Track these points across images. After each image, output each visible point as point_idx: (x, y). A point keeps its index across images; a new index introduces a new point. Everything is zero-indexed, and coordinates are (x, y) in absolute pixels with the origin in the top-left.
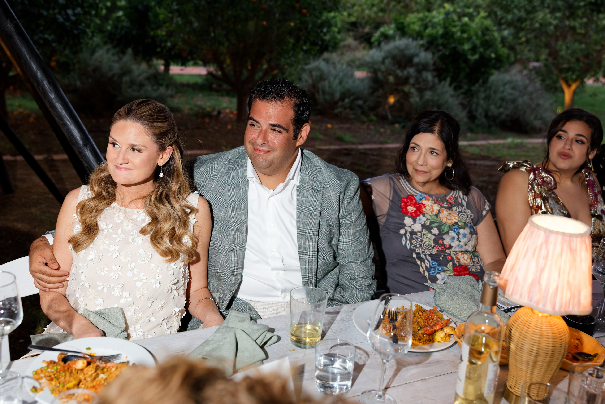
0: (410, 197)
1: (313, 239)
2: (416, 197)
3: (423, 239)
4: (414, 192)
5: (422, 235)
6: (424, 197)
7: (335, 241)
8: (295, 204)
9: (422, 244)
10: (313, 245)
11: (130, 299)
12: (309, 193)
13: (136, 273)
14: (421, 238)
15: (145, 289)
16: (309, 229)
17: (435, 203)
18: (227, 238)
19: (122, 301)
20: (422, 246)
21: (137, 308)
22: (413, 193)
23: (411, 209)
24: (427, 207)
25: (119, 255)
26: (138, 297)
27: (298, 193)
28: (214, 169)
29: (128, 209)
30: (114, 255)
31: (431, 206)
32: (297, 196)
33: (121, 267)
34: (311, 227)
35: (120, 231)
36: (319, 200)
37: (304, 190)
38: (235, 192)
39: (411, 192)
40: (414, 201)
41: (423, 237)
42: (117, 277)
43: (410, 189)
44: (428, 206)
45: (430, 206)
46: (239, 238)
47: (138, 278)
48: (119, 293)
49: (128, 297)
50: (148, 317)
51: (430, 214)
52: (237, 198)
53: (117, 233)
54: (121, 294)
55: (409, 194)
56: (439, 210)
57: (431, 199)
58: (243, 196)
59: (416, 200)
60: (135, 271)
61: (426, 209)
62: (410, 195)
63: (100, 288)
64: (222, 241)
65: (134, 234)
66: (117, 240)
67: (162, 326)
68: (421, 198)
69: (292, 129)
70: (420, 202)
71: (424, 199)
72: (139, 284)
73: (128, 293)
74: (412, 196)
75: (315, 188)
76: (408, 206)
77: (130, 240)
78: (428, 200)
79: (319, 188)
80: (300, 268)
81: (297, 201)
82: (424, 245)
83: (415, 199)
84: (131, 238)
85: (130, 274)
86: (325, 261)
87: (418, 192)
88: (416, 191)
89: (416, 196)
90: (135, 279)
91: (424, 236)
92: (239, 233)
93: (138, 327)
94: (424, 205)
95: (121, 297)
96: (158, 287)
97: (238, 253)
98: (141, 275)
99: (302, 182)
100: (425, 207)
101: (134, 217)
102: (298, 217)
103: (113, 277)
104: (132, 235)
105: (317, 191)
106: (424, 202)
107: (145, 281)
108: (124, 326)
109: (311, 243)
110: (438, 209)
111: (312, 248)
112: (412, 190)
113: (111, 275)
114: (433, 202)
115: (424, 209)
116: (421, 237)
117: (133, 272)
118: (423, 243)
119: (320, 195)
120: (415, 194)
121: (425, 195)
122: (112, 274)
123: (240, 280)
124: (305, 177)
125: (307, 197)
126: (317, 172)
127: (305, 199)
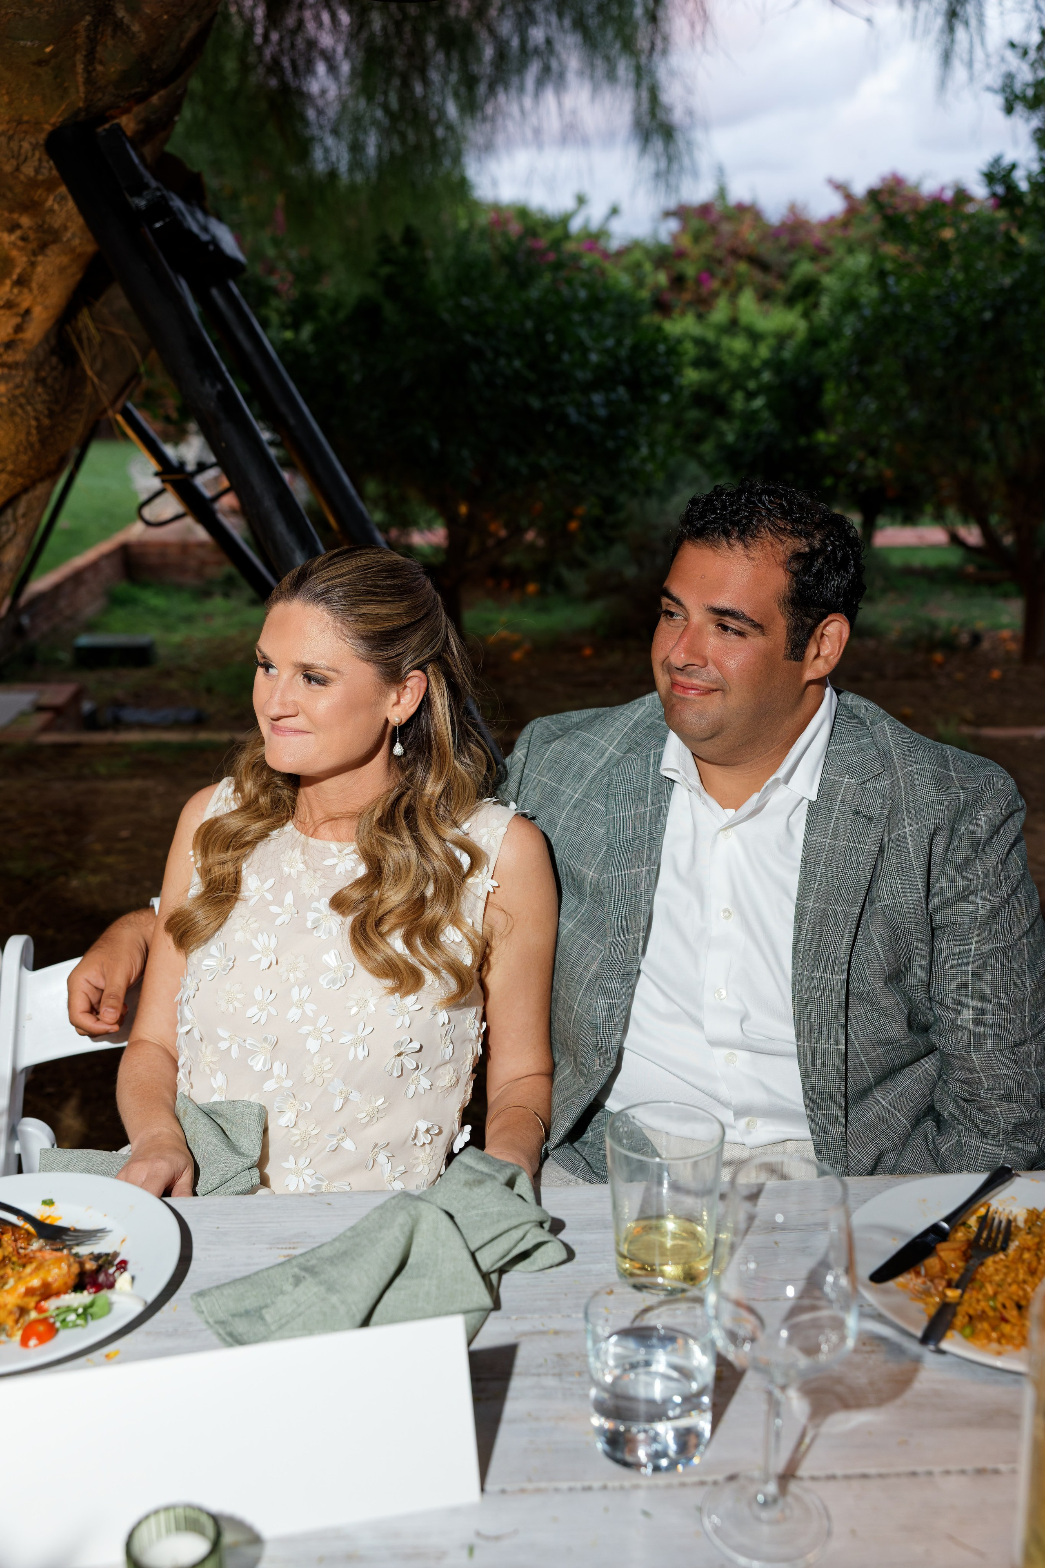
1: (834, 962)
7: (917, 975)
8: (799, 855)
10: (832, 980)
11: (288, 1083)
12: (842, 826)
13: (311, 1014)
15: (328, 1060)
16: (828, 931)
18: (597, 941)
19: (270, 1086)
21: (303, 1108)
25: (274, 962)
26: (309, 1079)
27: (809, 822)
28: (588, 746)
29: (312, 841)
30: (264, 959)
32: (806, 833)
33: (274, 995)
34: (833, 925)
35: (289, 898)
36: (870, 846)
37: (829, 817)
38: (633, 812)
42: (263, 1021)
46: (626, 943)
47: (311, 1028)
48: (264, 1065)
49: (284, 1075)
50: (332, 1136)
52: (635, 829)
53: (281, 904)
54: (268, 1066)
58: (650, 824)
60: (309, 1008)
63: (223, 1045)
64: (585, 949)
65: (323, 909)
66: (278, 921)
67: (377, 1168)
69: (780, 626)
72: (313, 1045)
73: (285, 1065)
75: (868, 812)
77: (309, 925)
79: (877, 812)
80: (794, 1049)
81: (804, 847)
84: (311, 916)
85: (294, 1014)
86: (876, 1032)
90: (306, 1029)
92: (627, 930)
93: (303, 1162)
95: (268, 1074)
96: (361, 1058)
97: (616, 988)
98: (322, 1020)
99: (826, 790)
101: (329, 862)
102: (802, 895)
103: (255, 1020)
104: (316, 910)
105: (870, 819)
107: (328, 1038)
108: (257, 1154)
109: (829, 976)
111: (832, 990)
113: (249, 1013)
117: (304, 1012)
119: (875, 832)
122: (252, 1011)
123: (613, 1064)
124: (838, 778)
125: (835, 837)
126: (877, 765)
127: (828, 841)
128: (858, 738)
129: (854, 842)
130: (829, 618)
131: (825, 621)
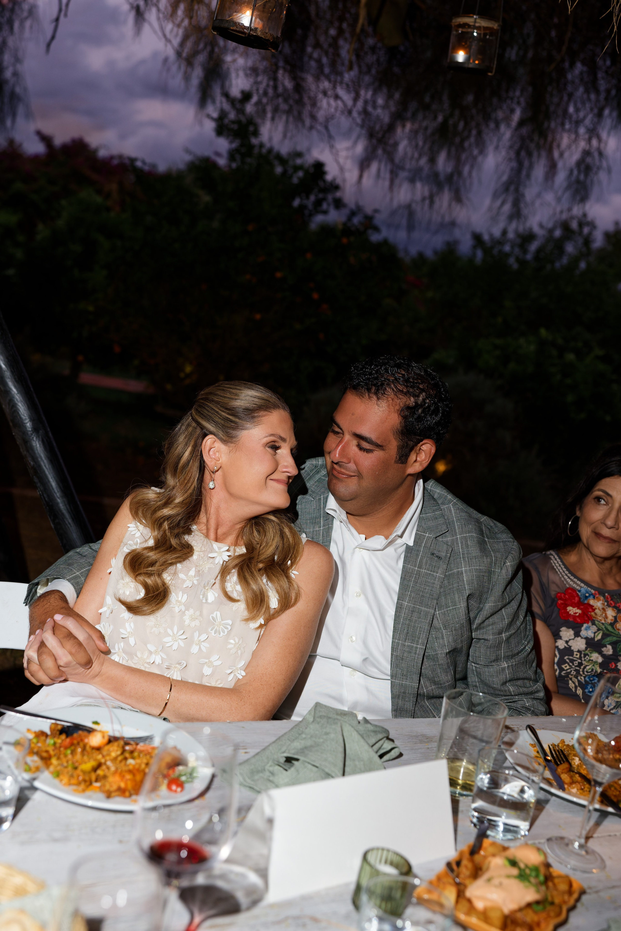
0: (570, 591)
1: (419, 638)
2: (579, 594)
3: (584, 662)
4: (575, 582)
5: (582, 655)
6: (592, 594)
9: (581, 670)
10: (417, 648)
12: (424, 561)
13: (205, 650)
14: (580, 661)
16: (416, 621)
17: (609, 605)
20: (581, 673)
22: (574, 585)
23: (572, 610)
24: (597, 611)
27: (406, 557)
31: (603, 609)
32: (405, 564)
34: (419, 618)
36: (440, 574)
37: (417, 555)
39: (571, 583)
40: (577, 599)
41: (583, 659)
42: (175, 647)
43: (569, 578)
44: (599, 609)
45: (601, 608)
47: (207, 661)
51: (603, 622)
55: (568, 586)
56: (615, 617)
57: (602, 598)
58: (323, 536)
59: (580, 598)
60: (204, 646)
61: (596, 614)
62: (569, 588)
68: (587, 595)
69: (394, 445)
70: (586, 602)
71: (592, 597)
72: (207, 671)
74: (573, 590)
75: (439, 554)
76: (568, 606)
78: (599, 600)
79: (443, 554)
81: (403, 571)
82: (583, 671)
83: (578, 595)
85: (194, 649)
87: (582, 585)
88: (579, 582)
89: (580, 591)
90: (203, 660)
91: (585, 657)
94: (592, 606)
98: (214, 657)
99: (419, 540)
100: (594, 610)
102: (401, 597)
105: (439, 558)
106: (592, 602)
109: (415, 645)
110: (614, 614)
112: (572, 580)
114: (606, 604)
115: (593, 614)
116: (580, 658)
117: (200, 648)
118: (582, 667)
119: (443, 566)
120: (578, 588)
121: (593, 591)
124: (423, 534)
125: (420, 567)
126: (445, 527)
127: (416, 568)
128: (434, 511)
129: (431, 571)
130: (423, 442)
131: (421, 443)
